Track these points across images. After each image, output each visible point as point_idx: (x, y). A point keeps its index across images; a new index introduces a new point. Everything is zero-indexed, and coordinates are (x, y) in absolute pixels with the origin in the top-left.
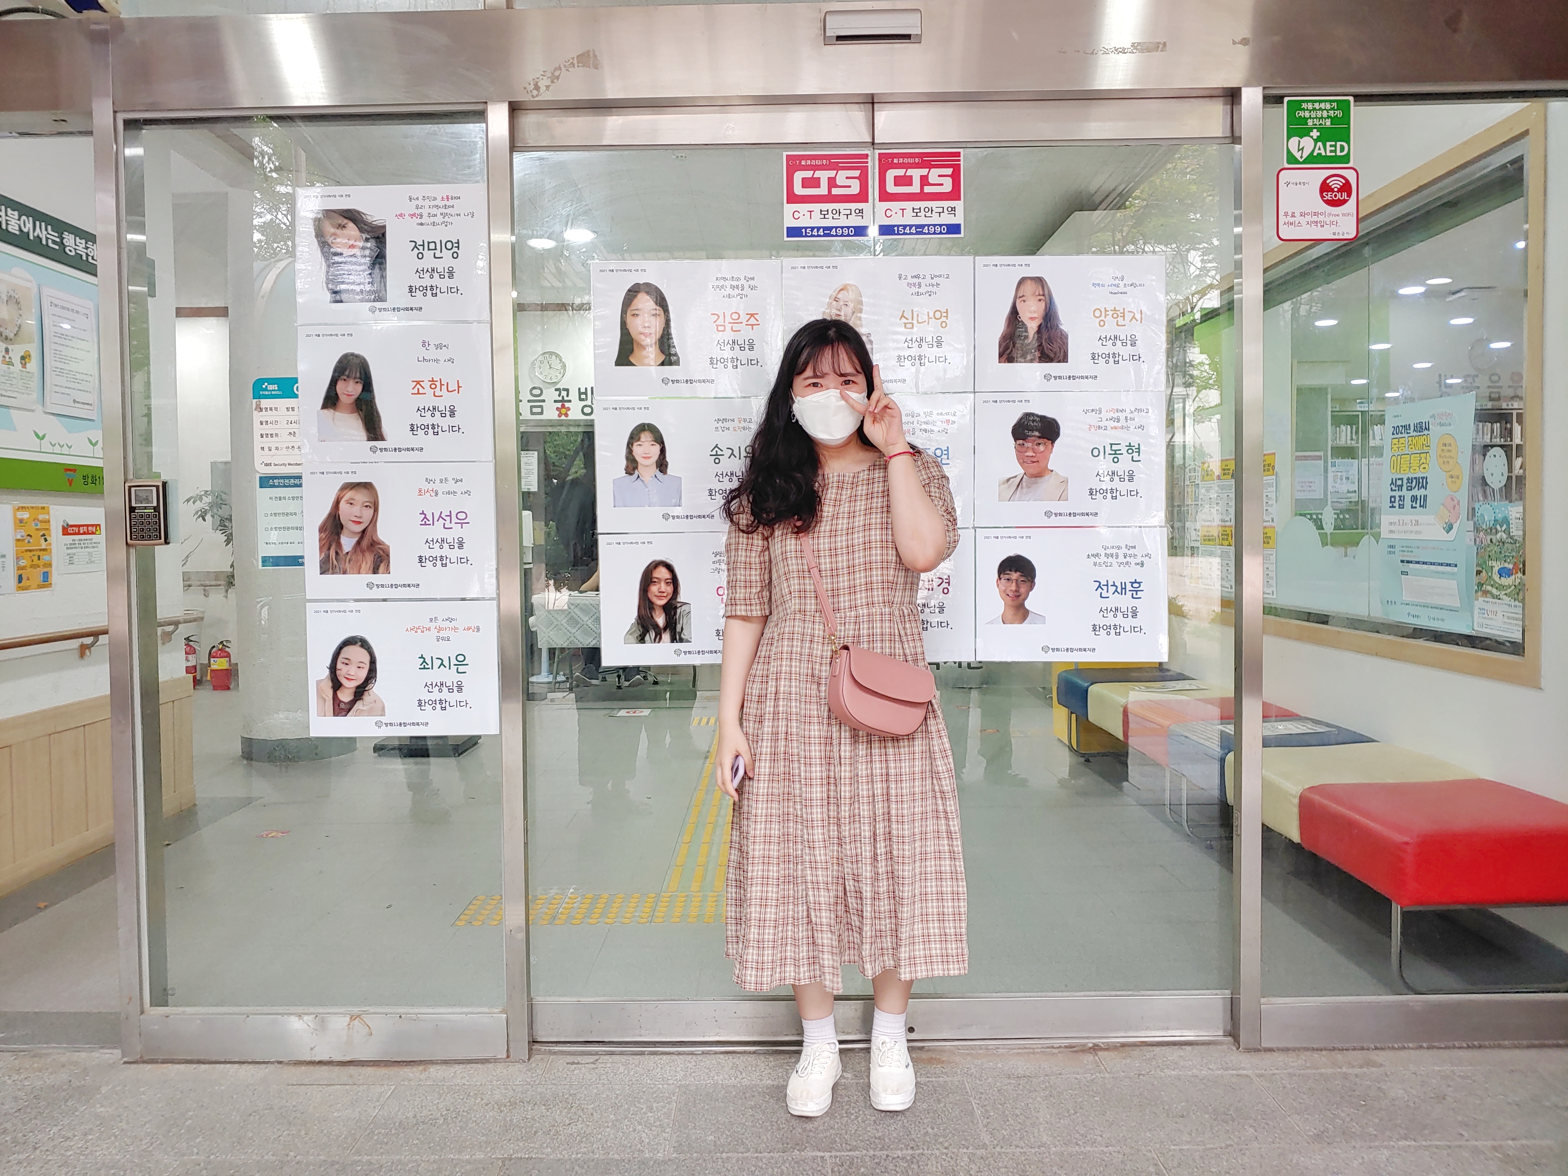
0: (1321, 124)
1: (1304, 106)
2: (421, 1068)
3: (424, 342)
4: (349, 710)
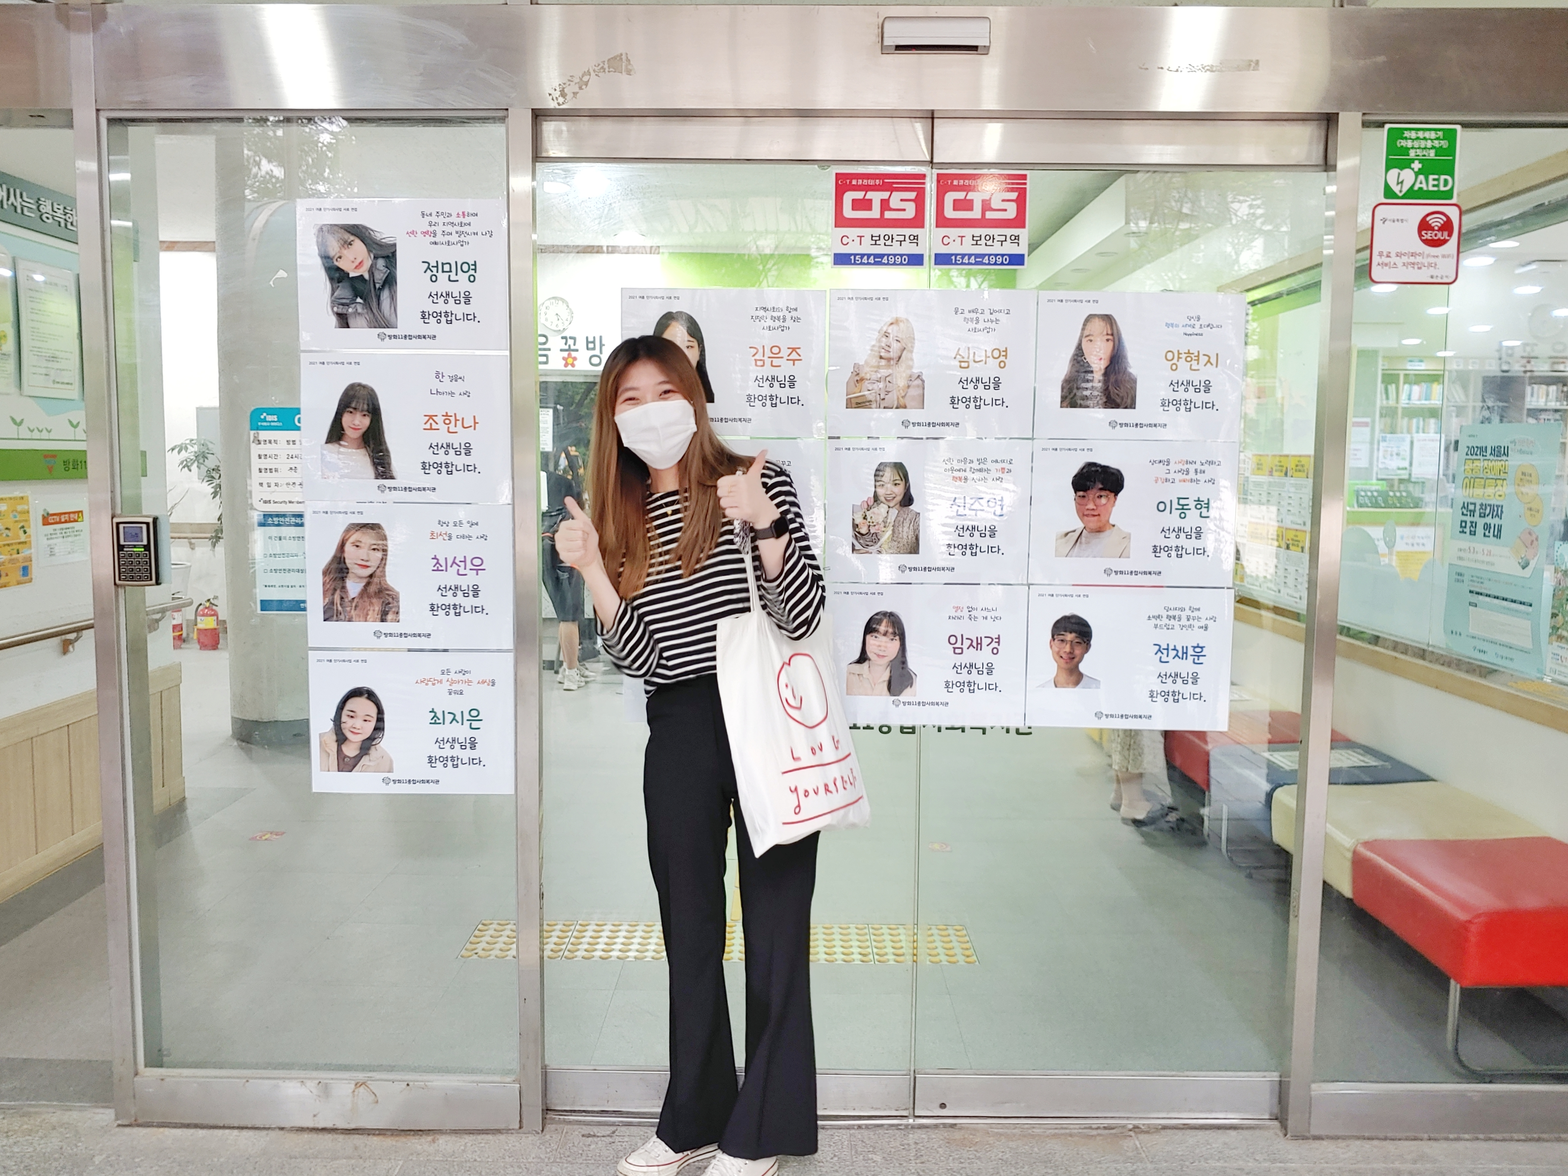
0: (1424, 156)
1: (1407, 134)
2: (430, 1138)
3: (438, 373)
4: (354, 767)
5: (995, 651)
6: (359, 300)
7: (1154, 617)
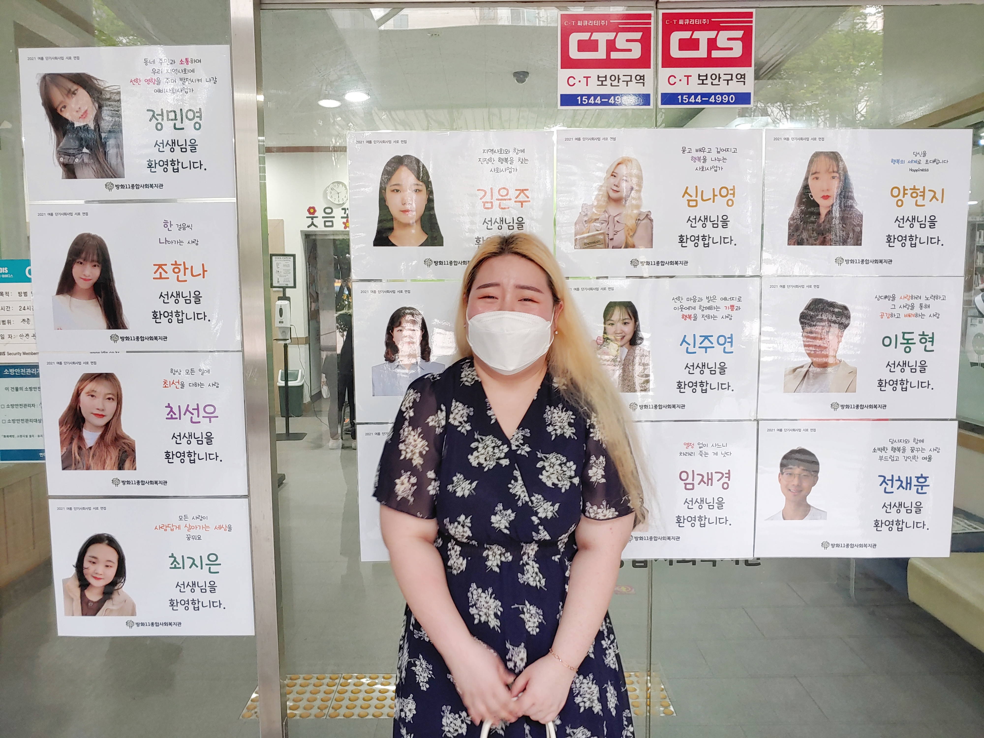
4: (98, 611)
5: (725, 486)
6: (85, 150)
7: (879, 449)
